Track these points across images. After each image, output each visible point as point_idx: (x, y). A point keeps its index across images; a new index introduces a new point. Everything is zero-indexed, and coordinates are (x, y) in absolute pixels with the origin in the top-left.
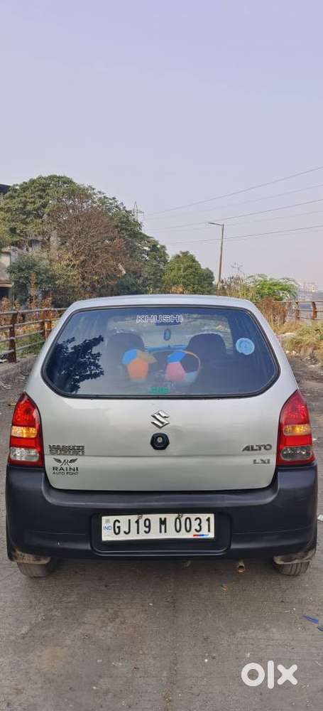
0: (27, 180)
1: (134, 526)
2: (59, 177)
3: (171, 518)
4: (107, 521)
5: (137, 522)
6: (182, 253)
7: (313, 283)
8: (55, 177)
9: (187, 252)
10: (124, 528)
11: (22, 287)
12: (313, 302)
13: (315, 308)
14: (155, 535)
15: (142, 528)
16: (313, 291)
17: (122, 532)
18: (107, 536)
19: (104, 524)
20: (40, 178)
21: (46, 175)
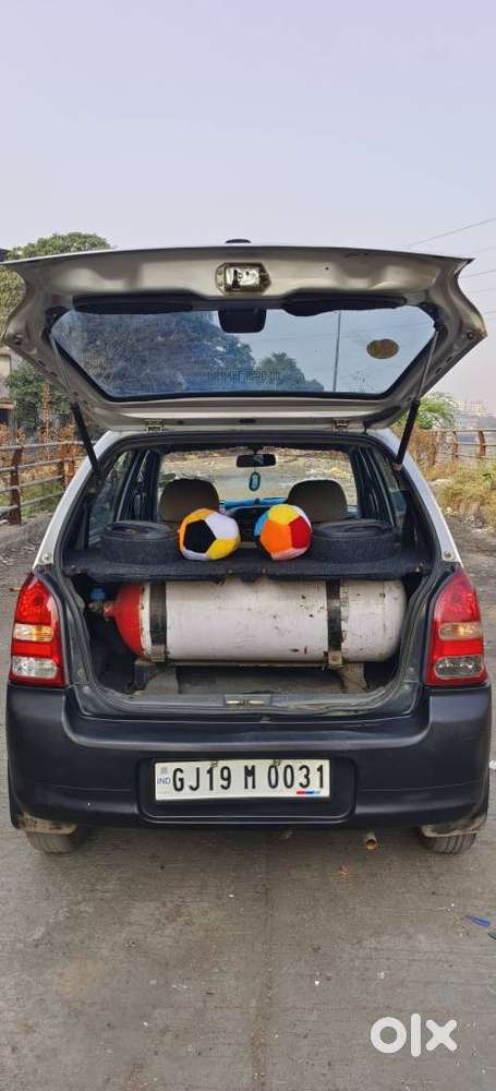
0: (34, 241)
1: (205, 778)
2: (85, 237)
3: (262, 766)
4: (163, 771)
5: (210, 772)
6: (275, 355)
7: (479, 403)
8: (79, 236)
9: (284, 355)
10: (190, 781)
11: (29, 409)
12: (481, 432)
13: (483, 440)
14: (238, 791)
15: (218, 781)
16: (479, 414)
17: (186, 788)
18: (164, 792)
19: (158, 775)
20: (55, 237)
21: (64, 233)
